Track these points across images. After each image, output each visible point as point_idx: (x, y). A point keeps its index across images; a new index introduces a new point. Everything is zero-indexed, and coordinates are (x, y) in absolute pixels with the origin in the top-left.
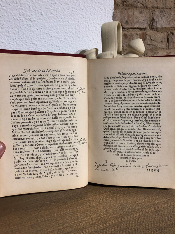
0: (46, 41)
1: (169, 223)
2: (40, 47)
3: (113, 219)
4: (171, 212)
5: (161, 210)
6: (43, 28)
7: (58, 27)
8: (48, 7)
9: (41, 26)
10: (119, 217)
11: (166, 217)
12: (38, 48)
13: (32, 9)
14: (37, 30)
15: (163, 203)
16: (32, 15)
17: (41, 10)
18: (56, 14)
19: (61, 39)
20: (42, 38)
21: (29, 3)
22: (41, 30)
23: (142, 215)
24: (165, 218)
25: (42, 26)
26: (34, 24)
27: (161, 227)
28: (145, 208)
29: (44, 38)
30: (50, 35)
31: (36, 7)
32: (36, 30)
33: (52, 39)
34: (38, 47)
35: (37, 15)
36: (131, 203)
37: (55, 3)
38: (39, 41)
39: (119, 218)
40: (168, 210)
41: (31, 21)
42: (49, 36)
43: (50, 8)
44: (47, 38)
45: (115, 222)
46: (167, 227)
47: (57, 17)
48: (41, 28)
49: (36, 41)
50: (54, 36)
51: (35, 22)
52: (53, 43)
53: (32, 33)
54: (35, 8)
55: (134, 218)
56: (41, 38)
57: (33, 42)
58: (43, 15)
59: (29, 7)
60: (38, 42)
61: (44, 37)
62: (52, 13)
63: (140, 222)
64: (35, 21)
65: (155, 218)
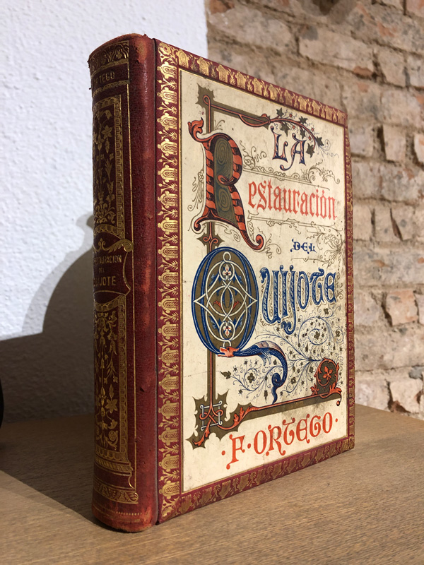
0: (41, 135)
1: (358, 547)
2: (23, 147)
3: (173, 549)
4: (364, 524)
5: (331, 521)
6: (37, 106)
7: (74, 111)
8: (53, 66)
9: (32, 102)
10: (192, 542)
11: (347, 535)
12: (17, 149)
13: (12, 63)
14: (21, 108)
15: (338, 507)
16: (11, 75)
17: (34, 68)
18: (72, 83)
19: (79, 138)
20: (30, 127)
21: (8, 49)
22: (30, 109)
23: (270, 535)
24: (343, 538)
25: (34, 101)
26: (14, 95)
27: (330, 559)
28: (283, 519)
29: (35, 129)
30: (51, 124)
31: (23, 61)
32: (18, 109)
33: (56, 135)
34: (19, 148)
35: (25, 77)
36: (238, 511)
37: (72, 61)
38: (22, 133)
39: (192, 544)
40: (352, 520)
41: (6, 87)
42: (49, 126)
43: (59, 67)
44: (44, 130)
45: (179, 553)
46: (351, 558)
47: (73, 88)
48: (31, 107)
49: (15, 132)
50: (62, 129)
51: (18, 91)
52: (58, 143)
53: (6, 113)
54: (20, 62)
55: (241, 543)
56: (29, 129)
57: (7, 134)
58: (37, 79)
59: (7, 57)
60: (20, 135)
61: (37, 127)
62: (60, 79)
63: (260, 552)
64: (17, 89)
65: (312, 539)
